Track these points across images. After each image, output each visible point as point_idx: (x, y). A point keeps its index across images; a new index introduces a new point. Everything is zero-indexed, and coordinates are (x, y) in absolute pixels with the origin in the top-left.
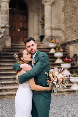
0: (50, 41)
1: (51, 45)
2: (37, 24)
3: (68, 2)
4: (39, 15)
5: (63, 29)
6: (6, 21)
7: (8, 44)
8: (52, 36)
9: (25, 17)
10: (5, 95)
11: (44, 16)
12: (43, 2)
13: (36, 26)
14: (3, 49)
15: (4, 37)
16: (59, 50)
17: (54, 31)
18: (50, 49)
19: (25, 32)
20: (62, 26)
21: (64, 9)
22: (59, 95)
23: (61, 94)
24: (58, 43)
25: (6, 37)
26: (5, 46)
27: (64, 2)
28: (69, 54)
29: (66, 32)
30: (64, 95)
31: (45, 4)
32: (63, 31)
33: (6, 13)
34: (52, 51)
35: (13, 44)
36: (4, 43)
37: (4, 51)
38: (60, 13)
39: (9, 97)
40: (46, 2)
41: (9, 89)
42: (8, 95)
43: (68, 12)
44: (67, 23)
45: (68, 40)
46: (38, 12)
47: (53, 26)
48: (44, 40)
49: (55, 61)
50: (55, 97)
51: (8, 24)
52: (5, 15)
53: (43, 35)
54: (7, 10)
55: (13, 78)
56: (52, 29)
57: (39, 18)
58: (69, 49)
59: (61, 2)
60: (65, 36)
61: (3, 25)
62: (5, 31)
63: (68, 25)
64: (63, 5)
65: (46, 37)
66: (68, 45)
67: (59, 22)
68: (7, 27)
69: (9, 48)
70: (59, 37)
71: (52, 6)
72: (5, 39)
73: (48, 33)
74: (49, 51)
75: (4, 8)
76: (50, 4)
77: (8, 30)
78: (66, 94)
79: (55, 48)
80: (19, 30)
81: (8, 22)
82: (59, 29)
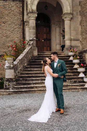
0: (69, 50)
1: (71, 54)
2: (58, 35)
3: (84, 18)
4: (60, 27)
5: (81, 40)
6: (33, 35)
7: (36, 53)
8: (71, 46)
9: (48, 29)
10: (36, 91)
11: (64, 29)
12: (63, 18)
13: (58, 37)
14: (32, 57)
15: (32, 48)
16: (76, 58)
17: (73, 42)
18: (70, 56)
19: (48, 42)
20: (80, 37)
21: (81, 23)
22: (76, 91)
23: (77, 90)
24: (76, 52)
25: (34, 48)
26: (33, 55)
27: (81, 17)
28: (85, 60)
29: (83, 42)
30: (79, 91)
31: (65, 19)
32: (80, 41)
33: (34, 29)
34: (71, 58)
35: (39, 53)
36: (32, 52)
37: (32, 59)
38: (78, 26)
39: (39, 92)
40: (66, 18)
41: (38, 87)
42: (38, 90)
43: (84, 26)
44: (84, 35)
45: (84, 49)
46: (60, 24)
47: (72, 38)
48: (65, 49)
49: (74, 66)
50: (72, 92)
51: (35, 37)
52: (33, 30)
53: (64, 44)
54: (34, 26)
55: (40, 79)
56: (71, 40)
57: (60, 30)
58: (85, 57)
59: (78, 17)
60: (82, 46)
61: (31, 39)
62: (33, 43)
63: (84, 37)
64: (80, 20)
65: (66, 47)
66: (84, 53)
67: (77, 34)
68: (35, 39)
69: (36, 57)
70: (77, 47)
71: (71, 21)
72: (33, 49)
73: (67, 43)
74: (69, 59)
75: (32, 25)
76: (69, 19)
77: (35, 42)
78: (81, 90)
79: (73, 56)
80: (43, 41)
81: (35, 36)
82: (77, 40)
